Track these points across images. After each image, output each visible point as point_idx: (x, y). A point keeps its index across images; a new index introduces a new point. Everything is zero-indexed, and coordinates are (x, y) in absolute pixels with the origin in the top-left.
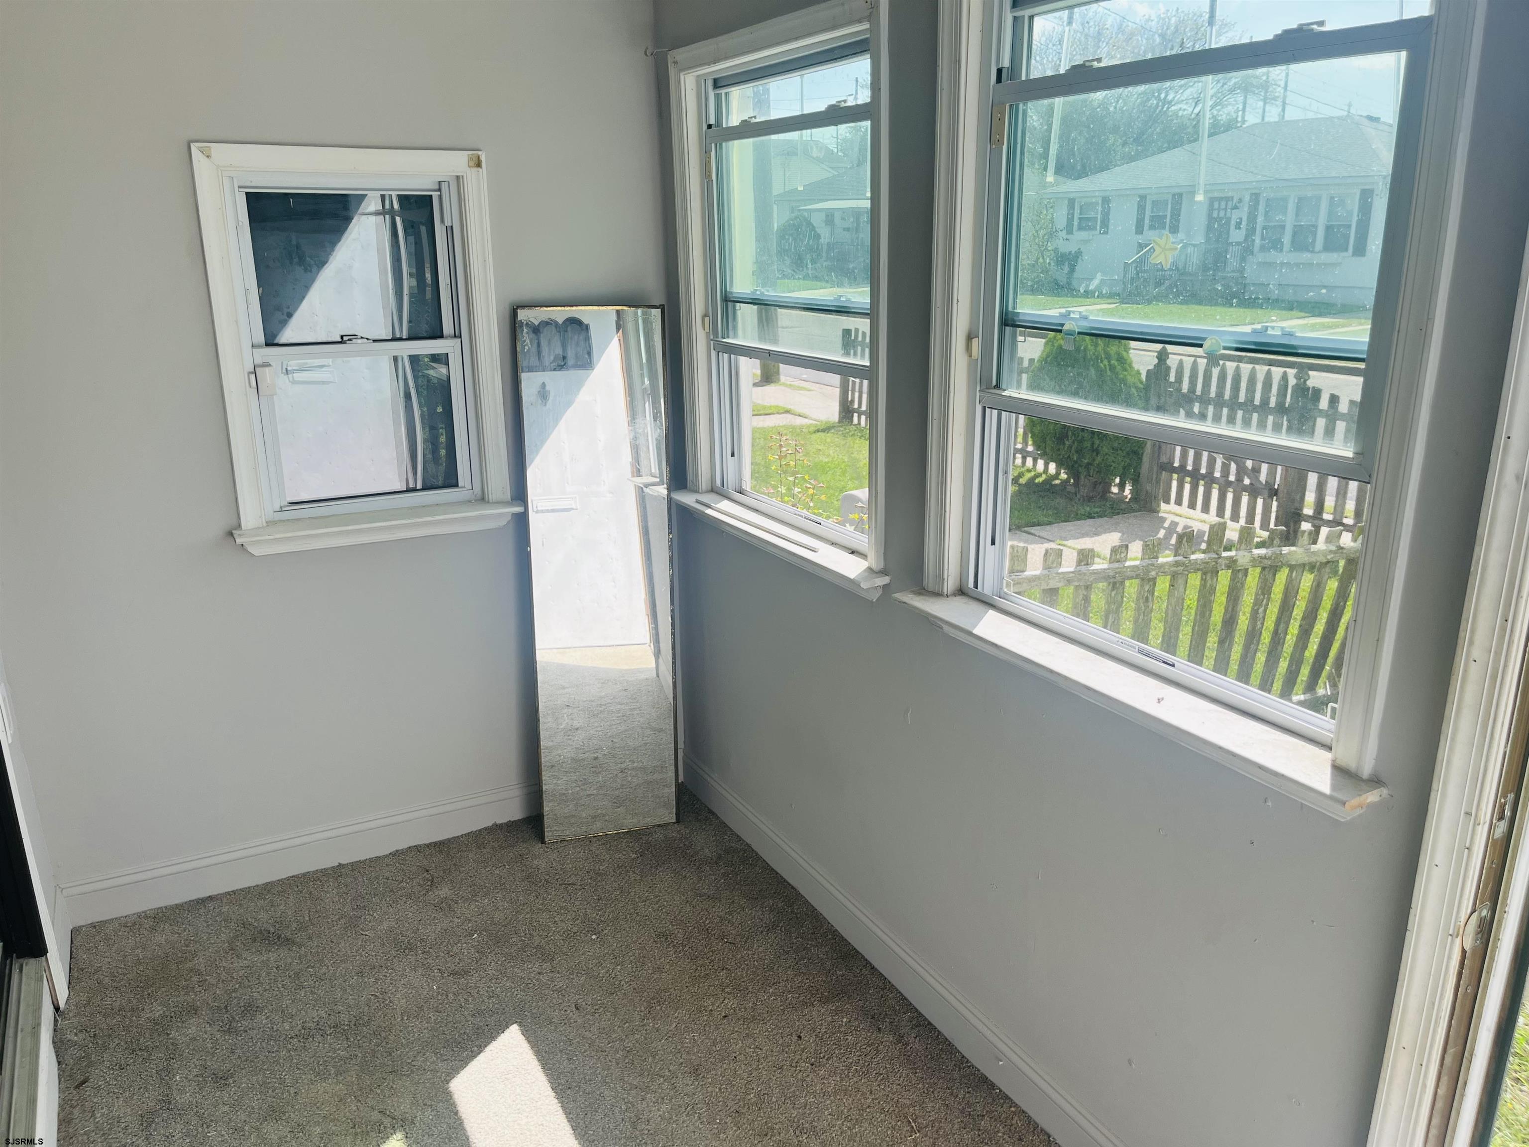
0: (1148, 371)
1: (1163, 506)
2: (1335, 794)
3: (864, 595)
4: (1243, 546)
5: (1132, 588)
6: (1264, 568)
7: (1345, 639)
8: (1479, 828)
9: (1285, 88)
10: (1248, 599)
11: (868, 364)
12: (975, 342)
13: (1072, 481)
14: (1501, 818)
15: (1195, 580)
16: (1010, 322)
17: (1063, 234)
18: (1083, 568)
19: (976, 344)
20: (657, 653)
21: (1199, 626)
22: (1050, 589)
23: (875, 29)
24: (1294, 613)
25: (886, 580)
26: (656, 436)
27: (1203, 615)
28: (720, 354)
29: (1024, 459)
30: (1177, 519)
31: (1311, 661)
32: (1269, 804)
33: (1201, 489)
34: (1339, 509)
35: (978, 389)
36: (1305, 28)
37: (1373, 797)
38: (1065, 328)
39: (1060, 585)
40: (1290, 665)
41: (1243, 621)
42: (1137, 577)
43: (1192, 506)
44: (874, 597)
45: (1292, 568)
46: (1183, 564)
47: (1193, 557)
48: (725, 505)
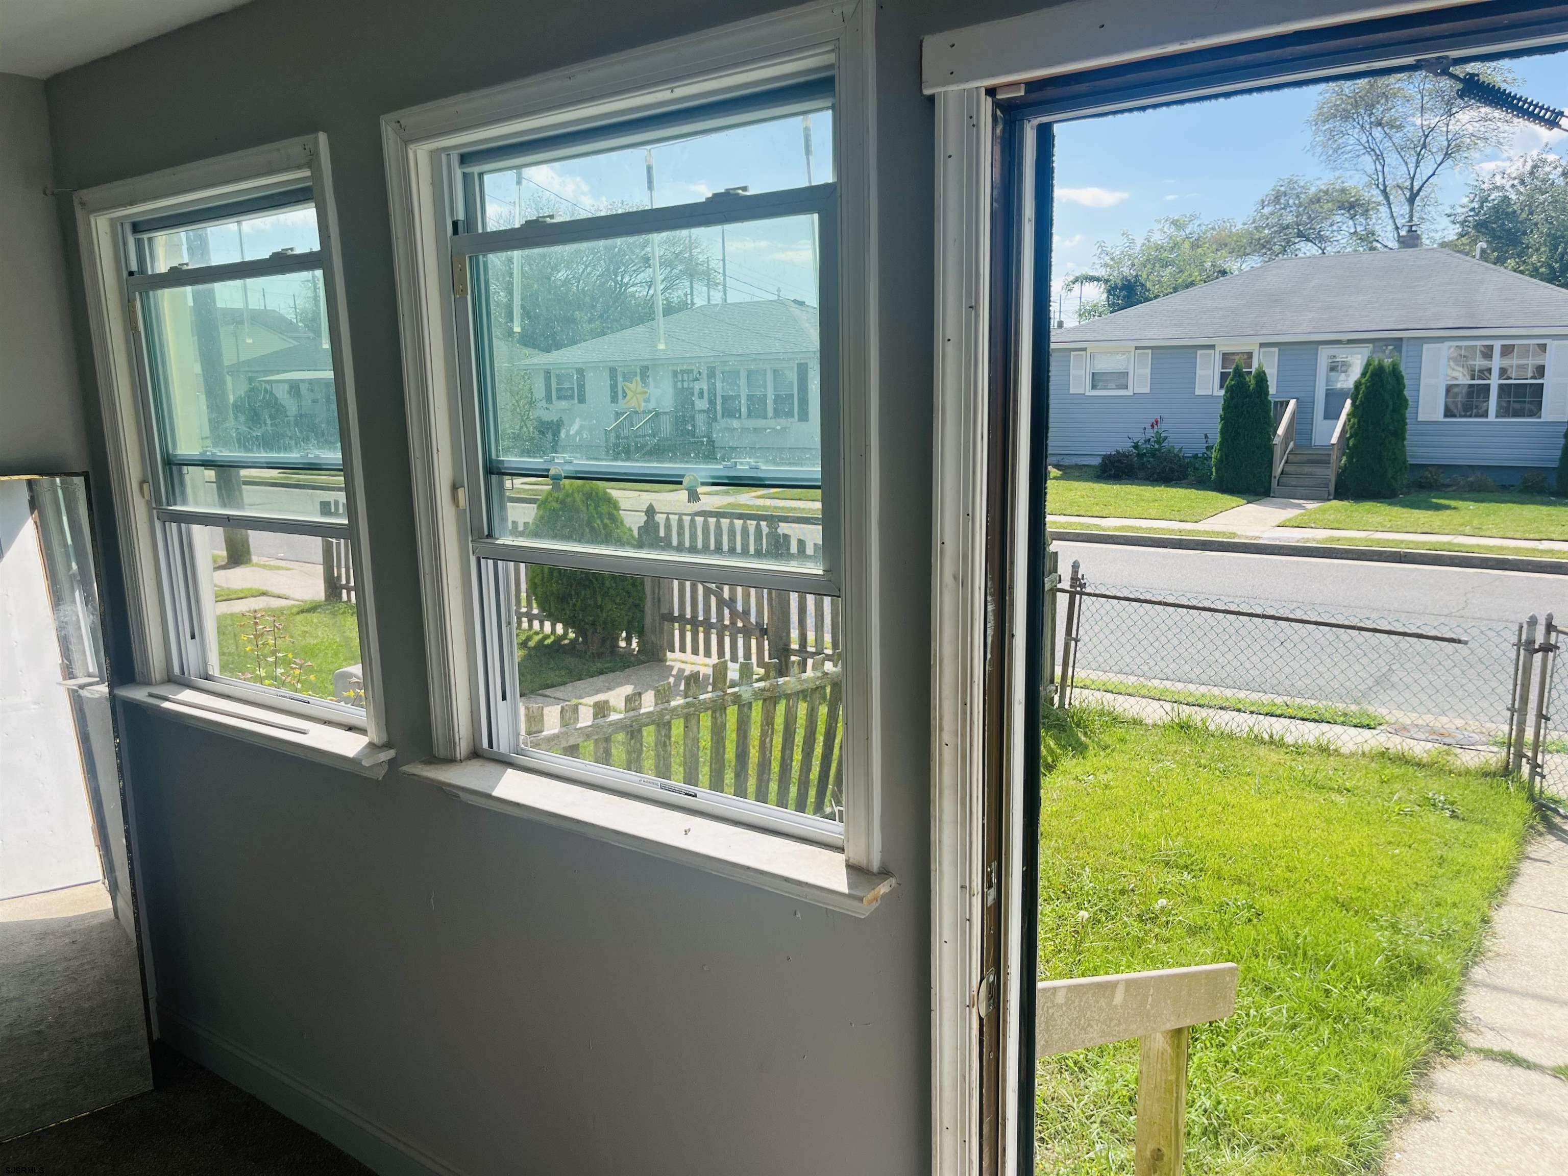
0: (639, 528)
1: (669, 655)
2: (854, 892)
3: (367, 774)
4: (745, 681)
5: (649, 735)
6: (765, 700)
7: (841, 756)
8: (974, 899)
9: (724, 274)
10: (755, 732)
11: (346, 522)
12: (461, 492)
13: (581, 639)
14: (990, 887)
15: (706, 720)
16: (495, 471)
17: (543, 403)
18: (600, 721)
19: (462, 493)
20: (114, 889)
21: (716, 764)
22: (570, 747)
23: (317, 175)
24: (796, 741)
25: (391, 753)
26: (89, 621)
27: (717, 750)
28: (167, 524)
29: (530, 622)
30: (683, 666)
31: (816, 783)
32: (799, 915)
33: (701, 636)
34: (819, 641)
35: (470, 539)
36: (731, 192)
37: (884, 888)
38: (552, 472)
39: (579, 741)
40: (799, 789)
41: (754, 753)
42: (653, 722)
43: (695, 652)
44: (380, 774)
45: (788, 697)
46: (693, 705)
47: (702, 697)
48: (187, 695)
